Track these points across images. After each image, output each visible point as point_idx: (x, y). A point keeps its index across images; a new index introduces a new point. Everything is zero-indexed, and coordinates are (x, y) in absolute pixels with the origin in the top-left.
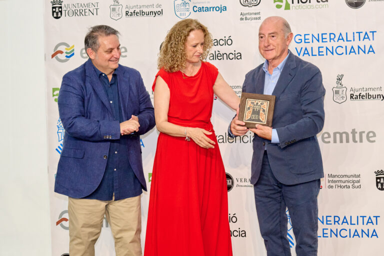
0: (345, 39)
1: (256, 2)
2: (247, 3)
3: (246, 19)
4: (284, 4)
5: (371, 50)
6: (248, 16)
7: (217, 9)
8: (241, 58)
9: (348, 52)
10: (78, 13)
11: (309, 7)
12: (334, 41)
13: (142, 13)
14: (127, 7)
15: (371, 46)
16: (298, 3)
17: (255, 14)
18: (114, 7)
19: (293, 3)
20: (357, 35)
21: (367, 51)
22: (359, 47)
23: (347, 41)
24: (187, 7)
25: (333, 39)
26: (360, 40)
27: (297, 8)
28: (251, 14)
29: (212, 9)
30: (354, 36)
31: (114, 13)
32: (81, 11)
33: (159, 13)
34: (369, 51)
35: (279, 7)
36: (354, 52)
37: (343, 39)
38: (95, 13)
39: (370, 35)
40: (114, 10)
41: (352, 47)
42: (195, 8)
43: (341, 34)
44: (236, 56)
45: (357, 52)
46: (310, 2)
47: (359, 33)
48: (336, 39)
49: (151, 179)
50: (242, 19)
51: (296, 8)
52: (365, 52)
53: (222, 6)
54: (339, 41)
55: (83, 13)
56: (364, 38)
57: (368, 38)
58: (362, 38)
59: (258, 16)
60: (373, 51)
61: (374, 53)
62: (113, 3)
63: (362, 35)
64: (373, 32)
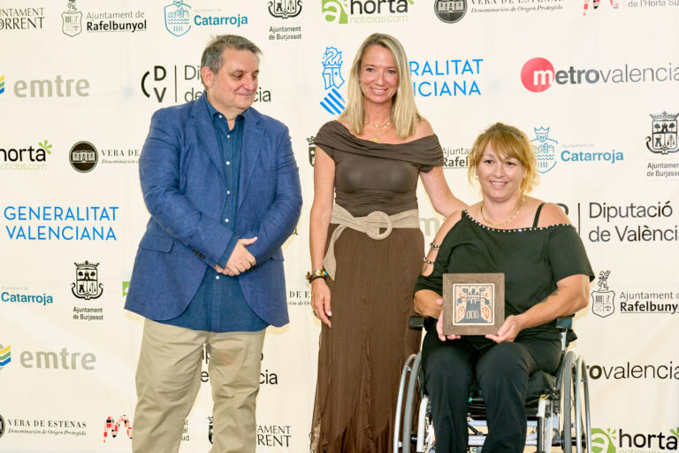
0: (434, 71)
1: (293, 11)
2: (279, 12)
3: (278, 37)
4: (337, 15)
5: (475, 88)
6: (282, 34)
7: (233, 21)
8: (270, 99)
9: (439, 92)
10: (11, 25)
11: (378, 19)
12: (417, 74)
13: (114, 26)
14: (89, 16)
15: (474, 84)
16: (361, 12)
17: (293, 29)
18: (67, 15)
19: (352, 13)
20: (452, 65)
21: (468, 91)
22: (455, 84)
23: (437, 74)
24: (186, 17)
25: (415, 71)
26: (457, 73)
27: (359, 20)
28: (286, 30)
29: (224, 21)
30: (447, 67)
31: (68, 24)
32: (16, 21)
33: (141, 26)
34: (472, 91)
35: (330, 18)
36: (448, 91)
37: (430, 71)
38: (38, 25)
39: (473, 65)
40: (68, 20)
41: (445, 84)
42: (198, 18)
43: (427, 63)
44: (263, 96)
45: (452, 92)
46: (379, 12)
47: (456, 61)
48: (420, 71)
49: (127, 290)
50: (271, 37)
51: (356, 22)
52: (464, 92)
53: (241, 17)
54: (425, 73)
55: (19, 25)
56: (464, 70)
57: (470, 70)
58: (460, 70)
59: (296, 33)
60: (478, 91)
61: (480, 94)
62: (67, 9)
63: (461, 66)
64: (478, 61)
